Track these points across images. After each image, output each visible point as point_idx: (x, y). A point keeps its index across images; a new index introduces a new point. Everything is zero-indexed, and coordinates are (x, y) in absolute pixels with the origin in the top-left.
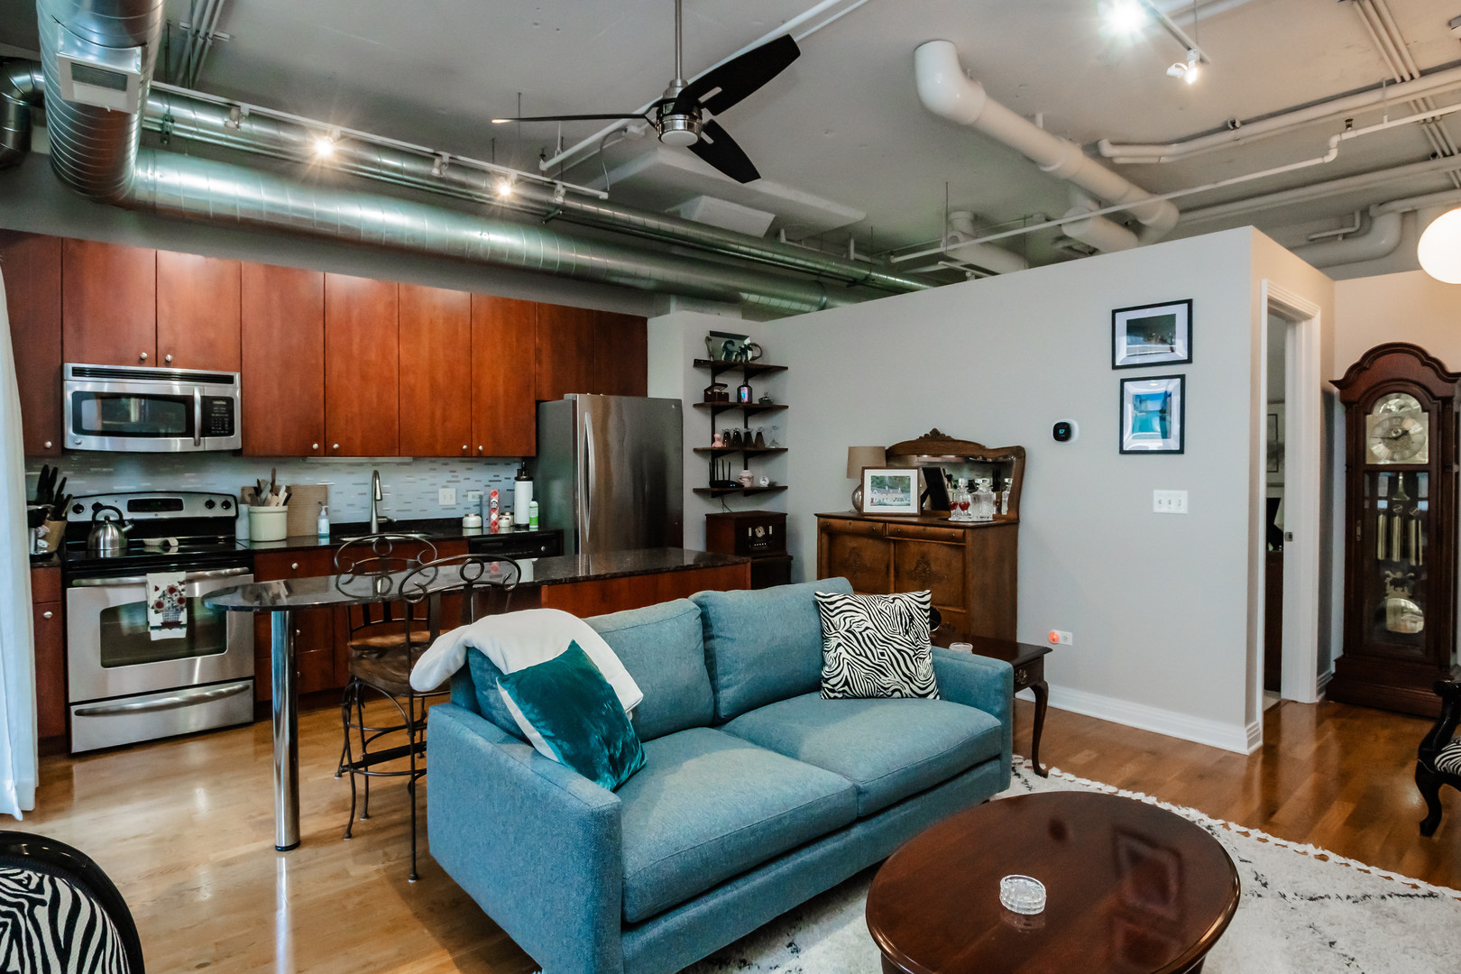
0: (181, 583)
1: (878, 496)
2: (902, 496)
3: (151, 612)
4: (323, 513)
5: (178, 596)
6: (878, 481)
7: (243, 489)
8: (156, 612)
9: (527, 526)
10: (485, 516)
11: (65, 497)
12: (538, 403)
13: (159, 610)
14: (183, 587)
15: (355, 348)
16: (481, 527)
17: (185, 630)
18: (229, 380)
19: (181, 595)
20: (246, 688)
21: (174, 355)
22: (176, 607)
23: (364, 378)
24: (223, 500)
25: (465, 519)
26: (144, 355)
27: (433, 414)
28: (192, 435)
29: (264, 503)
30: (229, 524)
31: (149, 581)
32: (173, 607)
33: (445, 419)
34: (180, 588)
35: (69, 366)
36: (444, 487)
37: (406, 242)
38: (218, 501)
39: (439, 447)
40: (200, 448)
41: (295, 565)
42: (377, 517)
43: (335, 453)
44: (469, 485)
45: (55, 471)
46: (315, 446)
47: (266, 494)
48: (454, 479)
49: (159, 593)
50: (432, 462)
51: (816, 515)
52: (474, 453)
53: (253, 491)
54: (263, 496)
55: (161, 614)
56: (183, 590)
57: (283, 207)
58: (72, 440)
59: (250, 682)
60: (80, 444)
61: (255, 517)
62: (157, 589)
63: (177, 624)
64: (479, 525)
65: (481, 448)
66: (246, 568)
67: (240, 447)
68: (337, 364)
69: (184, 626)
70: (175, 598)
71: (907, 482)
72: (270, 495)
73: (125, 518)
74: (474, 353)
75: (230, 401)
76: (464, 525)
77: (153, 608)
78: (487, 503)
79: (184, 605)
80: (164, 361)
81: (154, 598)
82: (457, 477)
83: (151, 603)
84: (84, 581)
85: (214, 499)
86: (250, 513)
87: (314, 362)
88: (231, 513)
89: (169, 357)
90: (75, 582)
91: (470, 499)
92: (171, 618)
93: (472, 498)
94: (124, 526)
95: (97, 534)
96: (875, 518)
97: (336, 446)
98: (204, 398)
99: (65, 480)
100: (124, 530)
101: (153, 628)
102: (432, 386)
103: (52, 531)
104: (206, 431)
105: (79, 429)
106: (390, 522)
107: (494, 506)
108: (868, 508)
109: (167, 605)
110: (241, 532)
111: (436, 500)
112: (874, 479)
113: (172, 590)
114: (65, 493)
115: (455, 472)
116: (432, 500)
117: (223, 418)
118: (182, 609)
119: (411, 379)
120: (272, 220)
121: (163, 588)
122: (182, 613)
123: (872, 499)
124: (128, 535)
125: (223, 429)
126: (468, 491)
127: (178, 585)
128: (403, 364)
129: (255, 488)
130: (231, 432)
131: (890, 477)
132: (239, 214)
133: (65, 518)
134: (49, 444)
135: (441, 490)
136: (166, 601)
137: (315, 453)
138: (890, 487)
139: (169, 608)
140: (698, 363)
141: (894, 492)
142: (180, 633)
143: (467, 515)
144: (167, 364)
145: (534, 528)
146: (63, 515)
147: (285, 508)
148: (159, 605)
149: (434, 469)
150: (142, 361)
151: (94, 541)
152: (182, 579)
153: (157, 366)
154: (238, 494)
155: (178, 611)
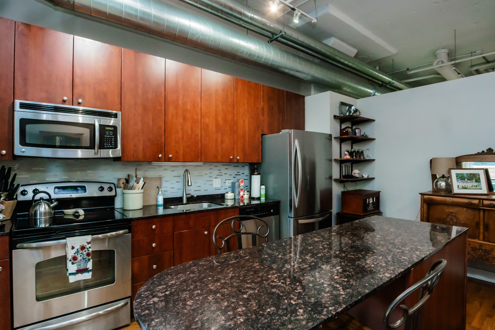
0: (89, 243)
1: (461, 184)
2: (476, 184)
3: (69, 264)
4: (160, 193)
5: (87, 252)
6: (460, 176)
7: (119, 180)
8: (73, 263)
9: (259, 199)
10: (237, 193)
11: (15, 186)
12: (262, 135)
13: (75, 262)
14: (90, 245)
15: (180, 102)
16: (234, 199)
17: (91, 273)
18: (116, 116)
19: (89, 251)
20: (126, 304)
21: (83, 99)
22: (85, 258)
23: (185, 118)
24: (109, 186)
25: (226, 194)
26: (65, 98)
27: (217, 139)
28: (94, 148)
29: (132, 188)
30: (111, 200)
31: (68, 243)
32: (83, 259)
33: (222, 142)
34: (88, 246)
35: (17, 102)
36: (216, 178)
37: (210, 43)
38: (106, 187)
39: (219, 157)
40: (98, 156)
41: (154, 227)
42: (186, 194)
43: (169, 160)
44: (227, 177)
45: (10, 169)
46: (160, 156)
47: (132, 183)
48: (220, 174)
49: (75, 250)
50: (210, 165)
51: (420, 194)
52: (235, 161)
53: (124, 181)
54: (131, 184)
55: (76, 265)
56: (90, 248)
57: (149, 15)
58: (20, 150)
59: (128, 300)
60: (24, 152)
61: (126, 196)
62: (73, 248)
63: (86, 270)
64: (234, 198)
65: (238, 158)
66: (127, 230)
67: (121, 156)
68: (171, 110)
69: (90, 271)
70: (85, 253)
71: (478, 176)
72: (135, 184)
73: (52, 198)
74: (236, 109)
75: (115, 128)
76: (225, 198)
77: (70, 261)
78: (238, 186)
79: (90, 257)
80: (77, 103)
81: (70, 254)
82: (221, 173)
83: (70, 256)
84: (25, 245)
85: (103, 185)
86: (123, 194)
87: (159, 108)
88: (113, 193)
89: (80, 101)
90: (18, 245)
91: (227, 184)
92: (82, 267)
93: (228, 184)
94: (52, 203)
95: (35, 209)
96: (462, 196)
97: (171, 156)
98: (100, 126)
99: (15, 175)
100: (52, 205)
101: (70, 274)
102: (216, 124)
103: (6, 208)
104: (101, 147)
105: (23, 143)
106: (192, 197)
107: (242, 188)
108: (456, 190)
109: (79, 258)
110: (118, 204)
111: (212, 185)
112: (457, 175)
113: (83, 248)
114: (16, 184)
115: (220, 170)
116: (210, 185)
117: (111, 138)
118: (89, 260)
119: (207, 120)
120: (142, 22)
121: (77, 247)
122: (89, 263)
123: (458, 186)
124: (54, 208)
125: (111, 145)
126: (226, 180)
127: (86, 244)
128: (203, 111)
129: (126, 179)
130: (116, 147)
131: (467, 174)
132: (124, 16)
133: (16, 199)
134: (4, 152)
135: (214, 180)
136: (79, 255)
137: (159, 160)
138: (468, 179)
139: (81, 260)
140: (335, 117)
141: (470, 182)
142: (88, 276)
143: (227, 193)
144: (79, 104)
145: (263, 199)
146: (15, 197)
147: (142, 191)
148: (75, 258)
149: (211, 169)
150: (64, 101)
151: (33, 212)
152: (89, 241)
153: (73, 105)
154: (115, 182)
155: (87, 261)
